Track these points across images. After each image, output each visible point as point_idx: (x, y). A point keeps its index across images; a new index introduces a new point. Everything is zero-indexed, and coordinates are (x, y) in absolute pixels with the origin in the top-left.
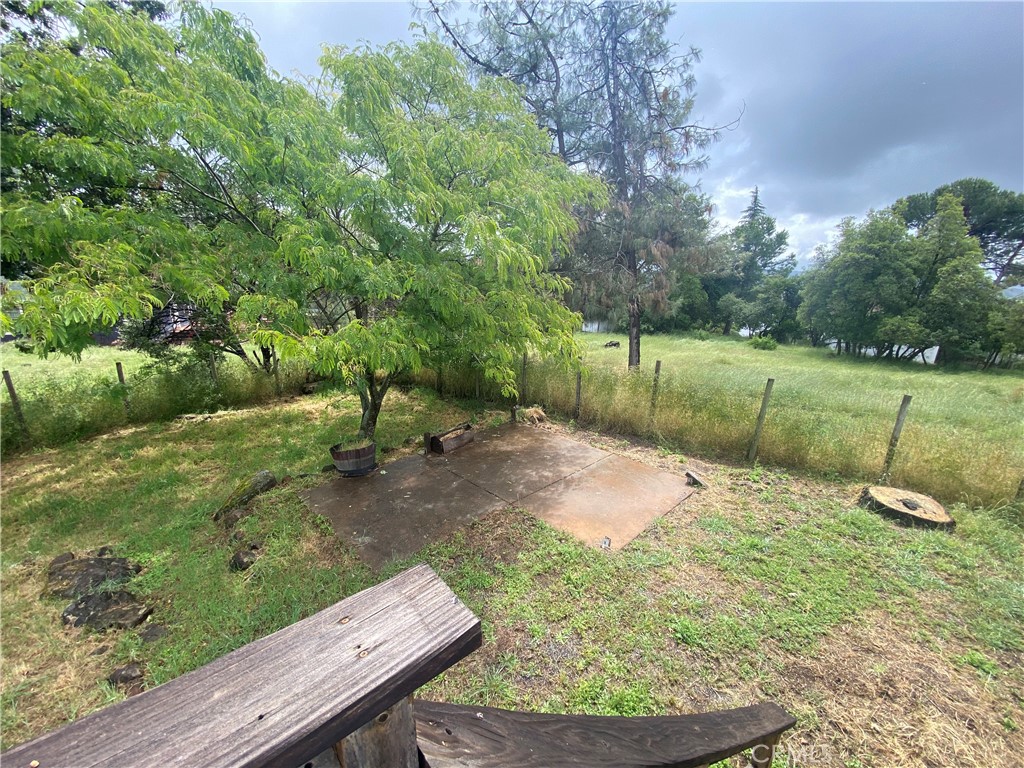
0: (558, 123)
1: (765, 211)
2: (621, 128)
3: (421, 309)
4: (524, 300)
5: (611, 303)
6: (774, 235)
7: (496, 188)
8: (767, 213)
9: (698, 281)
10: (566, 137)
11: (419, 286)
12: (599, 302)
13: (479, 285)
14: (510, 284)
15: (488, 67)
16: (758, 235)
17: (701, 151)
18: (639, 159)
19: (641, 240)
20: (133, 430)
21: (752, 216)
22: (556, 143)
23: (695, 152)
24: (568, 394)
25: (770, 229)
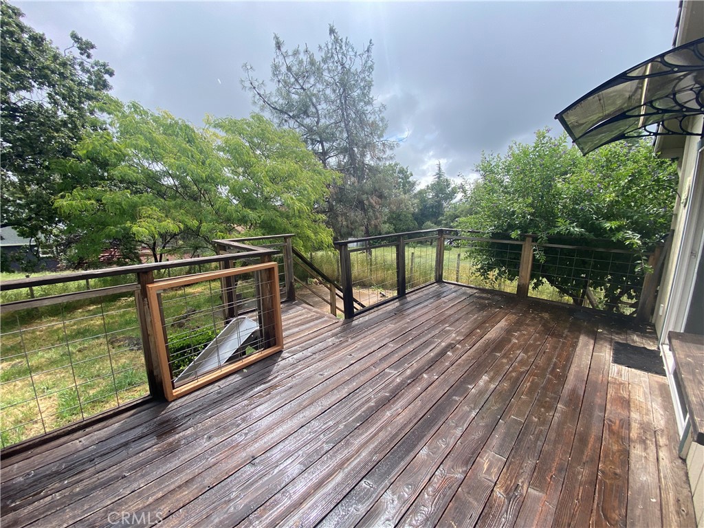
0: (320, 137)
1: (446, 175)
2: (352, 141)
3: (267, 227)
4: (305, 223)
5: (353, 227)
6: (450, 189)
7: (292, 182)
8: (446, 176)
9: (410, 215)
10: (324, 144)
11: (267, 218)
12: (347, 227)
13: (287, 218)
14: (300, 217)
15: (281, 111)
16: (441, 188)
17: (391, 152)
18: (363, 155)
19: (365, 196)
20: (95, 307)
21: (439, 178)
22: (320, 147)
23: (388, 152)
24: (334, 271)
25: (448, 185)
